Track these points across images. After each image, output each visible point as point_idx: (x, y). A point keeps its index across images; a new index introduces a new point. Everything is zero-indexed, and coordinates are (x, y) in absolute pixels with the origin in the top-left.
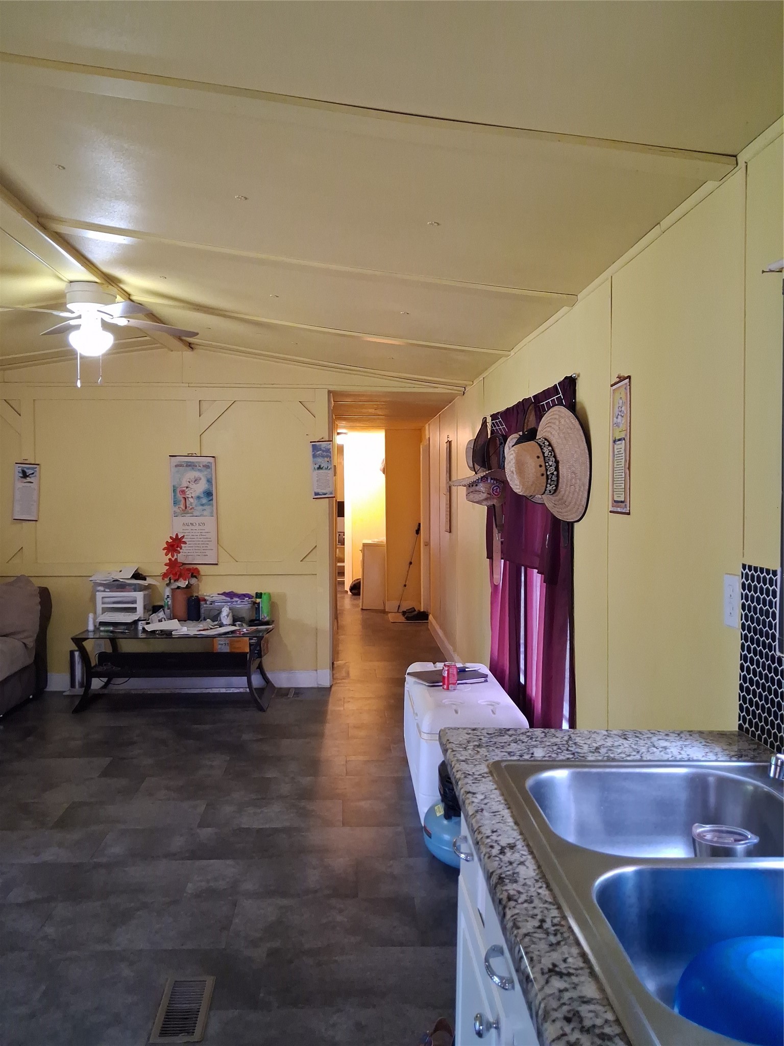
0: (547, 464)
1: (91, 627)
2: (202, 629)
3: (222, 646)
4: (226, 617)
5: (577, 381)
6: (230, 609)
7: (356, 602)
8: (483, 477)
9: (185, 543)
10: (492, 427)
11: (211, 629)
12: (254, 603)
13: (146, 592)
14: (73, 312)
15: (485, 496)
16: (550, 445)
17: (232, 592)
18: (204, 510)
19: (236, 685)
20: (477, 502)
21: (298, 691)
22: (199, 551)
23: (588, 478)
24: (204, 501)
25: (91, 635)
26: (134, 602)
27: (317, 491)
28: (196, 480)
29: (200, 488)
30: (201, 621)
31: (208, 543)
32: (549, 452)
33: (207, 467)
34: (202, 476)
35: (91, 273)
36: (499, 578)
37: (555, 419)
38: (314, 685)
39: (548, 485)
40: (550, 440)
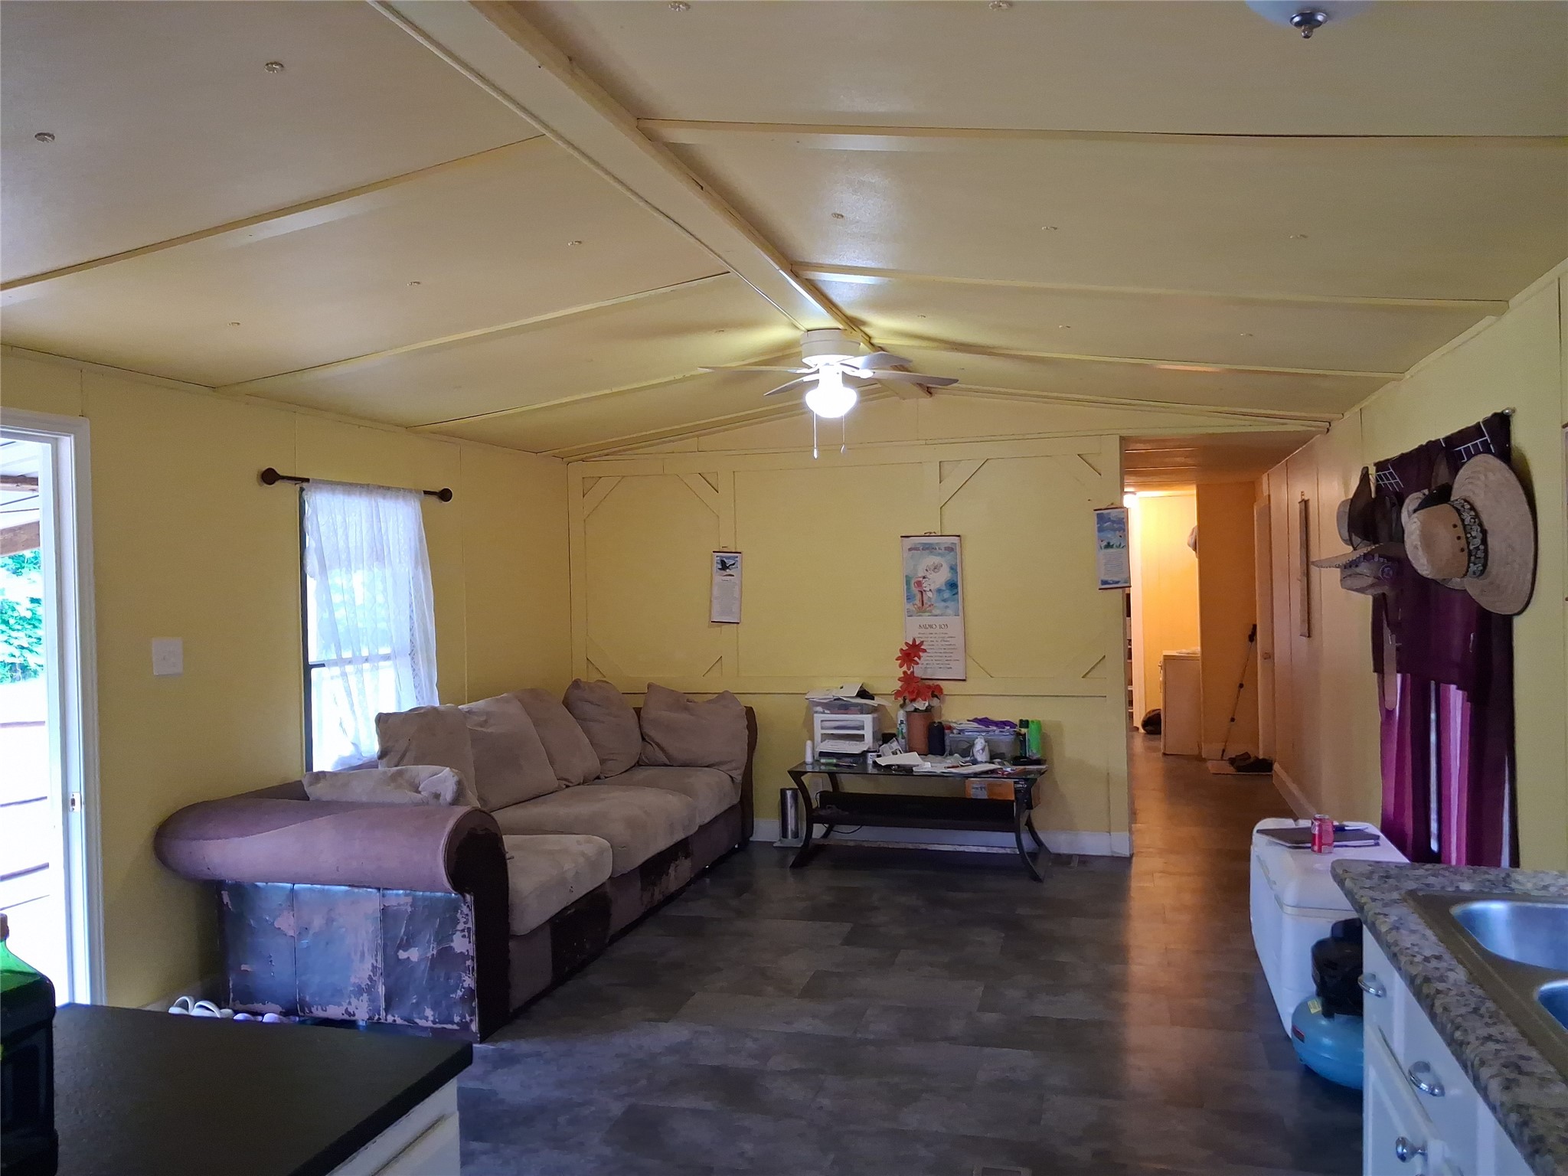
0: (1469, 535)
1: (809, 759)
2: (950, 765)
3: (976, 790)
4: (981, 751)
5: (1511, 419)
6: (986, 742)
7: (1154, 744)
8: (1369, 552)
9: (924, 651)
10: (1377, 481)
11: (962, 766)
12: (1019, 734)
13: (875, 715)
14: (810, 367)
15: (1370, 581)
16: (1473, 508)
17: (987, 718)
18: (947, 607)
19: (999, 842)
20: (1357, 590)
21: (1084, 860)
22: (940, 662)
23: (1532, 553)
24: (947, 595)
25: (809, 768)
26: (862, 728)
27: (1106, 578)
28: (936, 568)
29: (940, 578)
30: (947, 756)
31: (951, 651)
32: (1471, 518)
33: (950, 549)
34: (943, 561)
35: (836, 319)
36: (1395, 700)
37: (1479, 472)
38: (1106, 852)
39: (1471, 565)
40: (1471, 502)
